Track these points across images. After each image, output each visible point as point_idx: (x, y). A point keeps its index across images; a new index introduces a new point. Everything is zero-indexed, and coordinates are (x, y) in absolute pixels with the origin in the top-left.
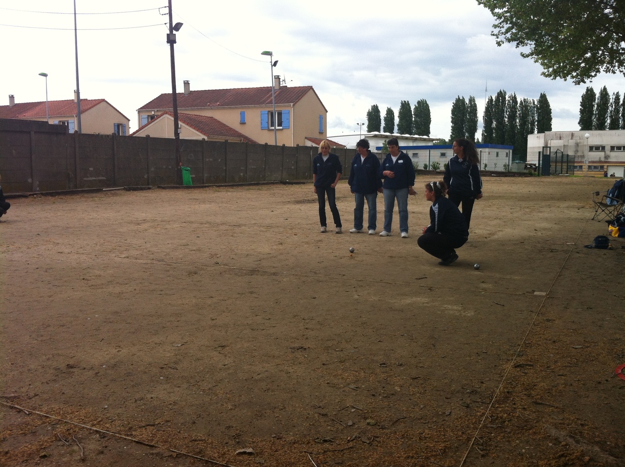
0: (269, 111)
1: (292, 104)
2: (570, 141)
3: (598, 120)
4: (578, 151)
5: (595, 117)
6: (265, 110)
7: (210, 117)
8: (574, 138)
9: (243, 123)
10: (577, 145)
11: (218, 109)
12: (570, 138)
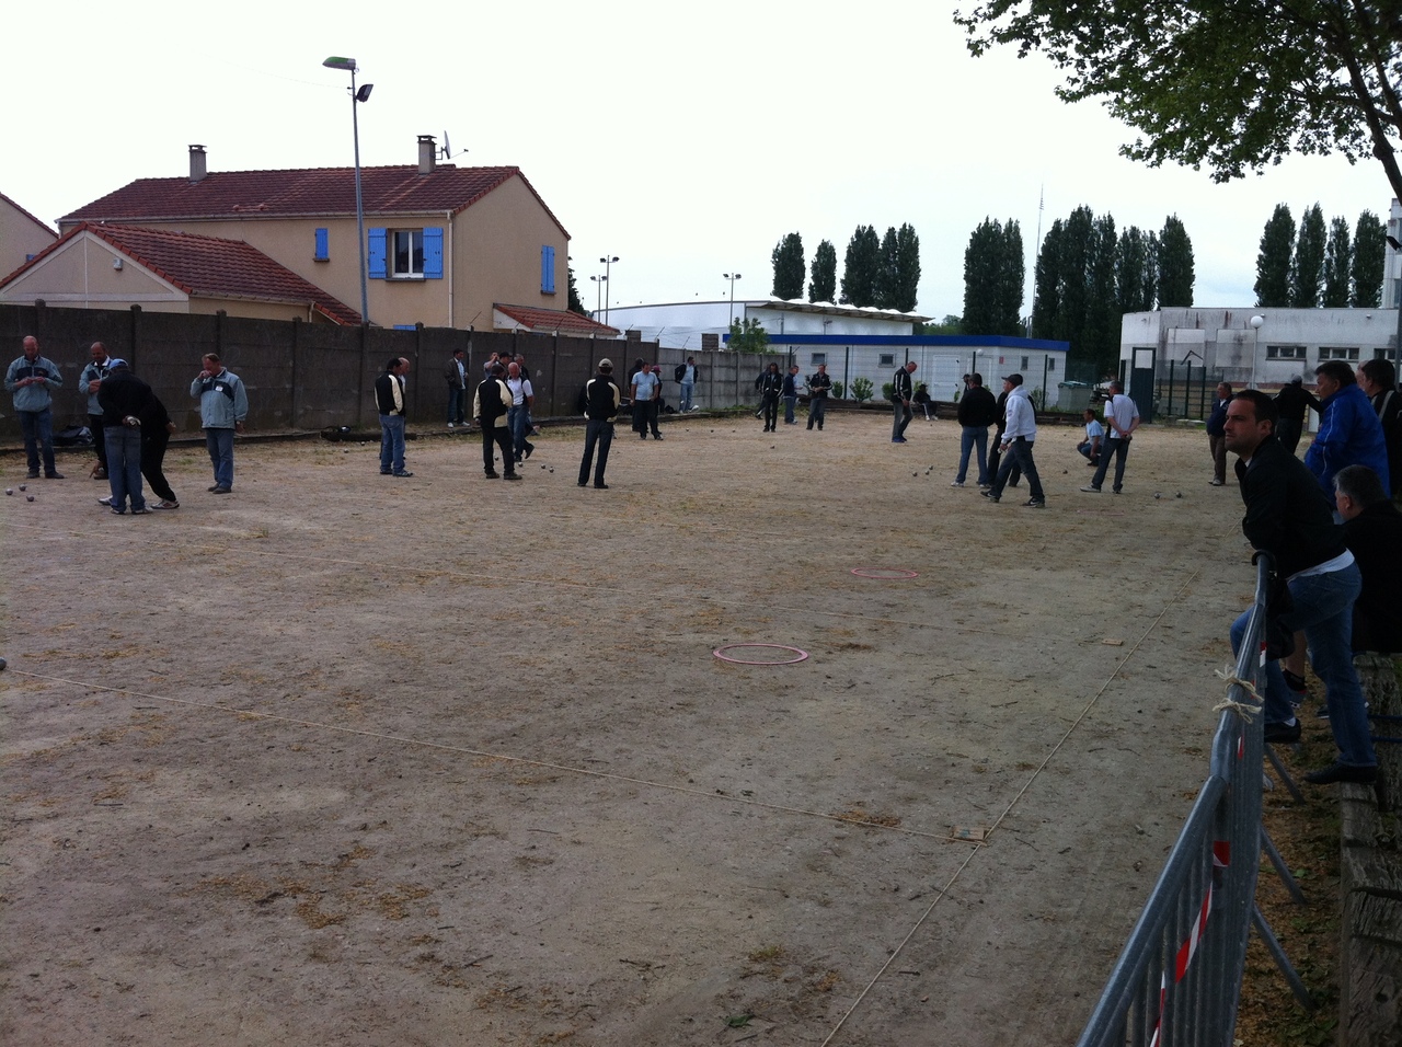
0: (390, 231)
1: (449, 212)
2: (1222, 332)
3: (1300, 281)
4: (1240, 357)
5: (1294, 275)
6: (380, 228)
7: (236, 243)
8: (1231, 325)
9: (322, 260)
10: (1239, 341)
11: (258, 219)
12: (1222, 325)
